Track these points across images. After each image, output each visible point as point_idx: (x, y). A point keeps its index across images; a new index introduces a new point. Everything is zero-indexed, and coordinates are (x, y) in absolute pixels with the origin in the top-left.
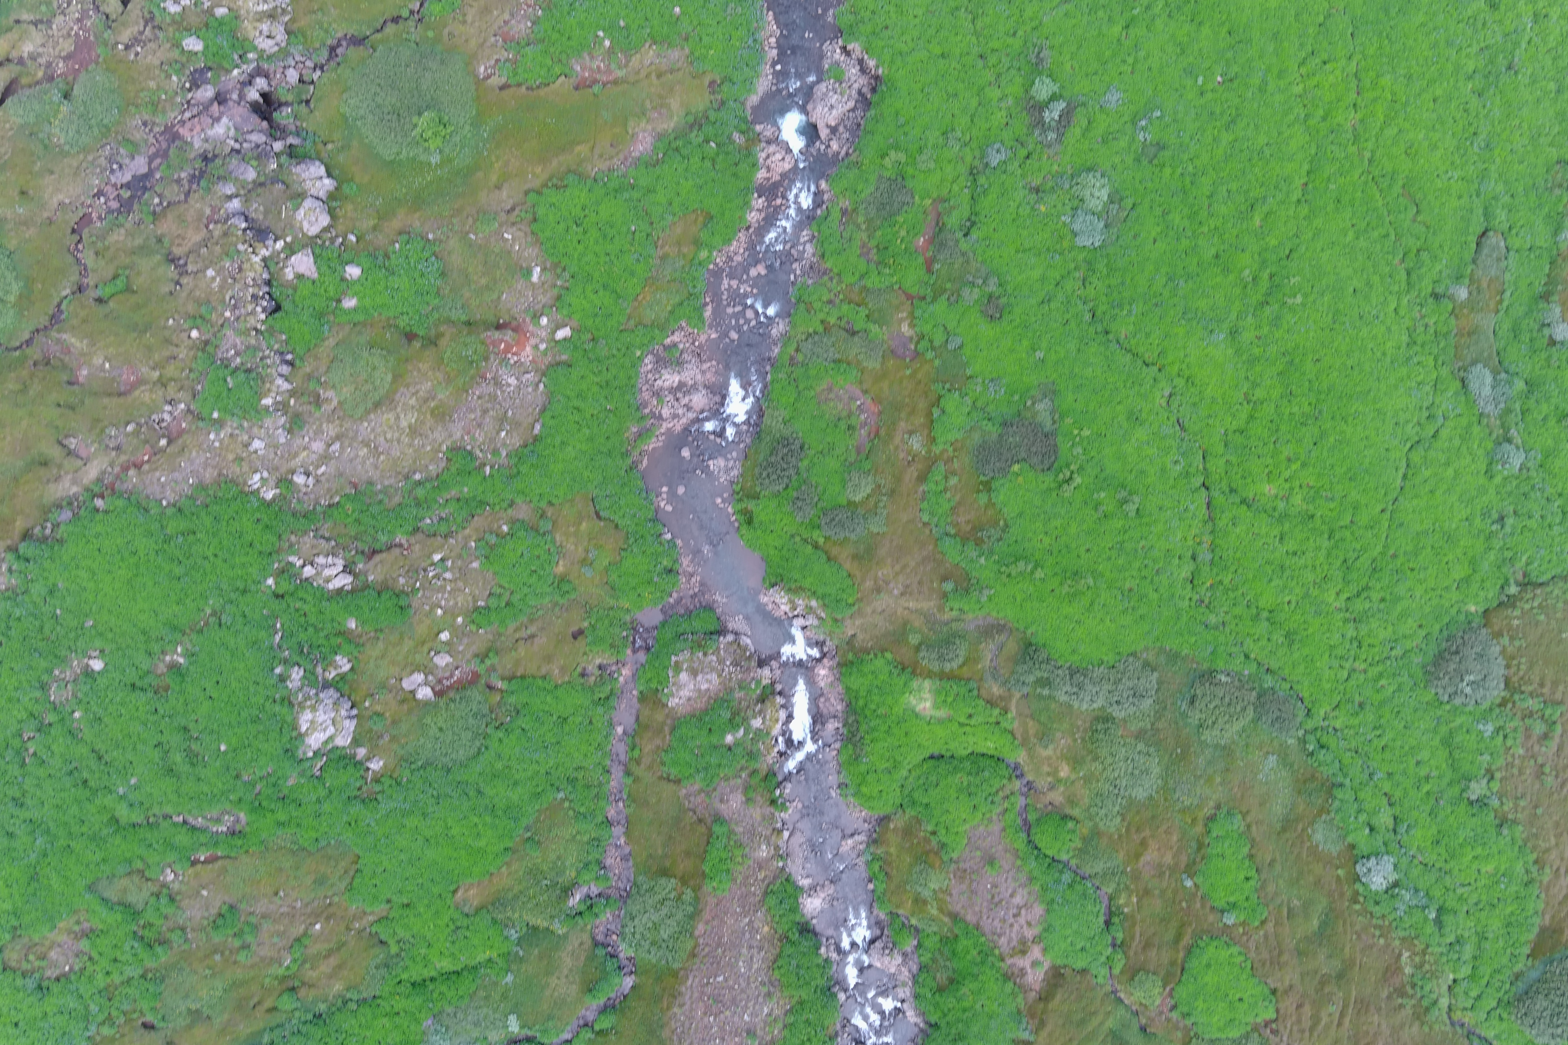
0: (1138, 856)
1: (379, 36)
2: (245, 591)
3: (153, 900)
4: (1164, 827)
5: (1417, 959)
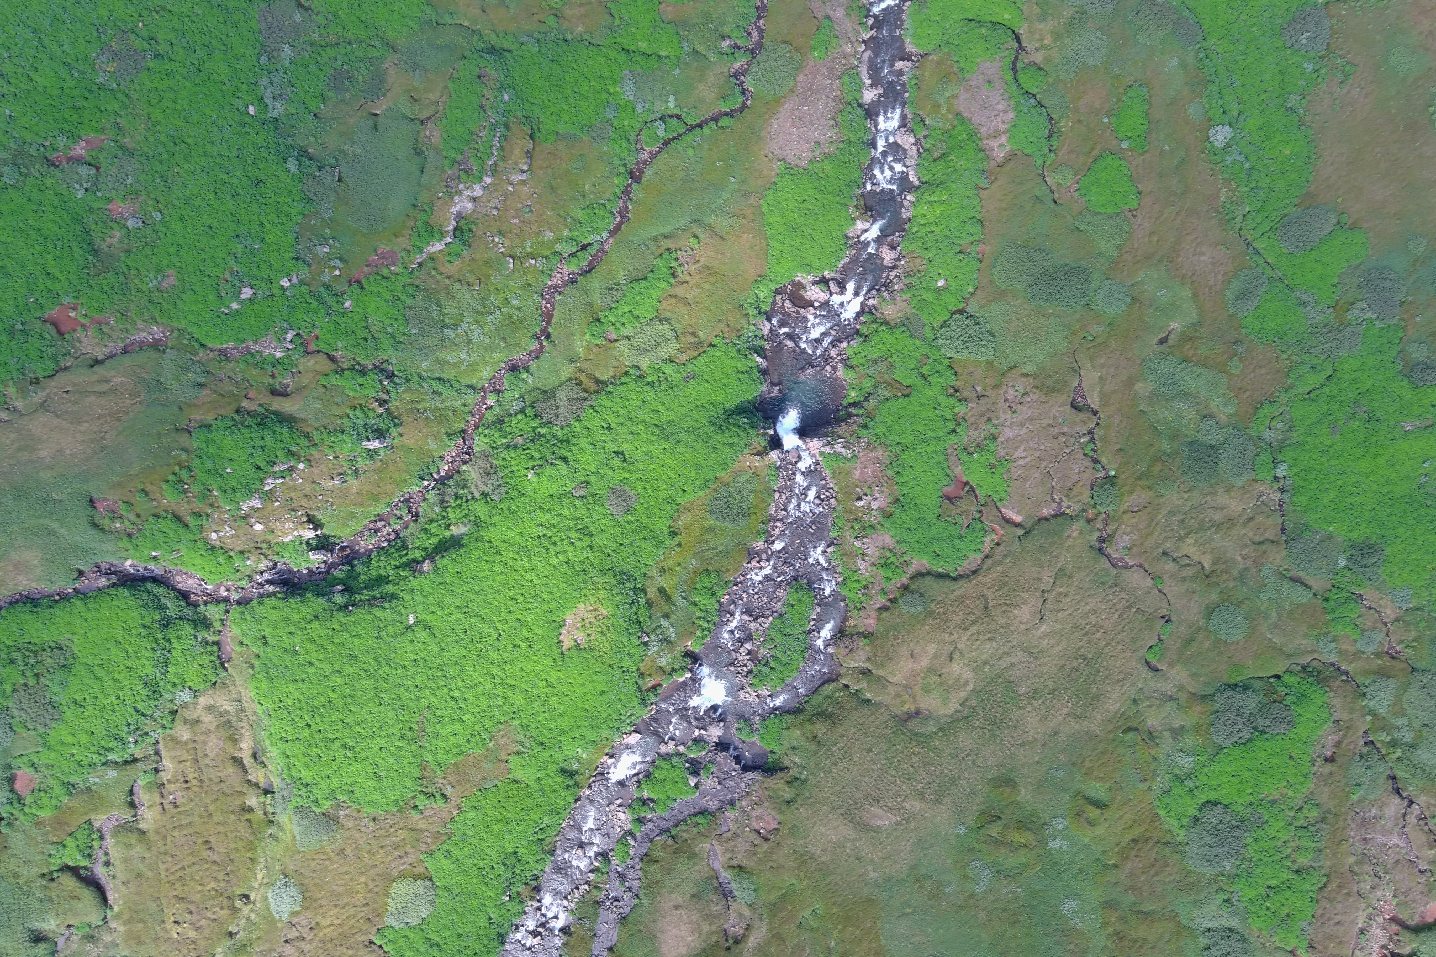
0: (1079, 98)
4: (1100, 85)
5: (1230, 193)
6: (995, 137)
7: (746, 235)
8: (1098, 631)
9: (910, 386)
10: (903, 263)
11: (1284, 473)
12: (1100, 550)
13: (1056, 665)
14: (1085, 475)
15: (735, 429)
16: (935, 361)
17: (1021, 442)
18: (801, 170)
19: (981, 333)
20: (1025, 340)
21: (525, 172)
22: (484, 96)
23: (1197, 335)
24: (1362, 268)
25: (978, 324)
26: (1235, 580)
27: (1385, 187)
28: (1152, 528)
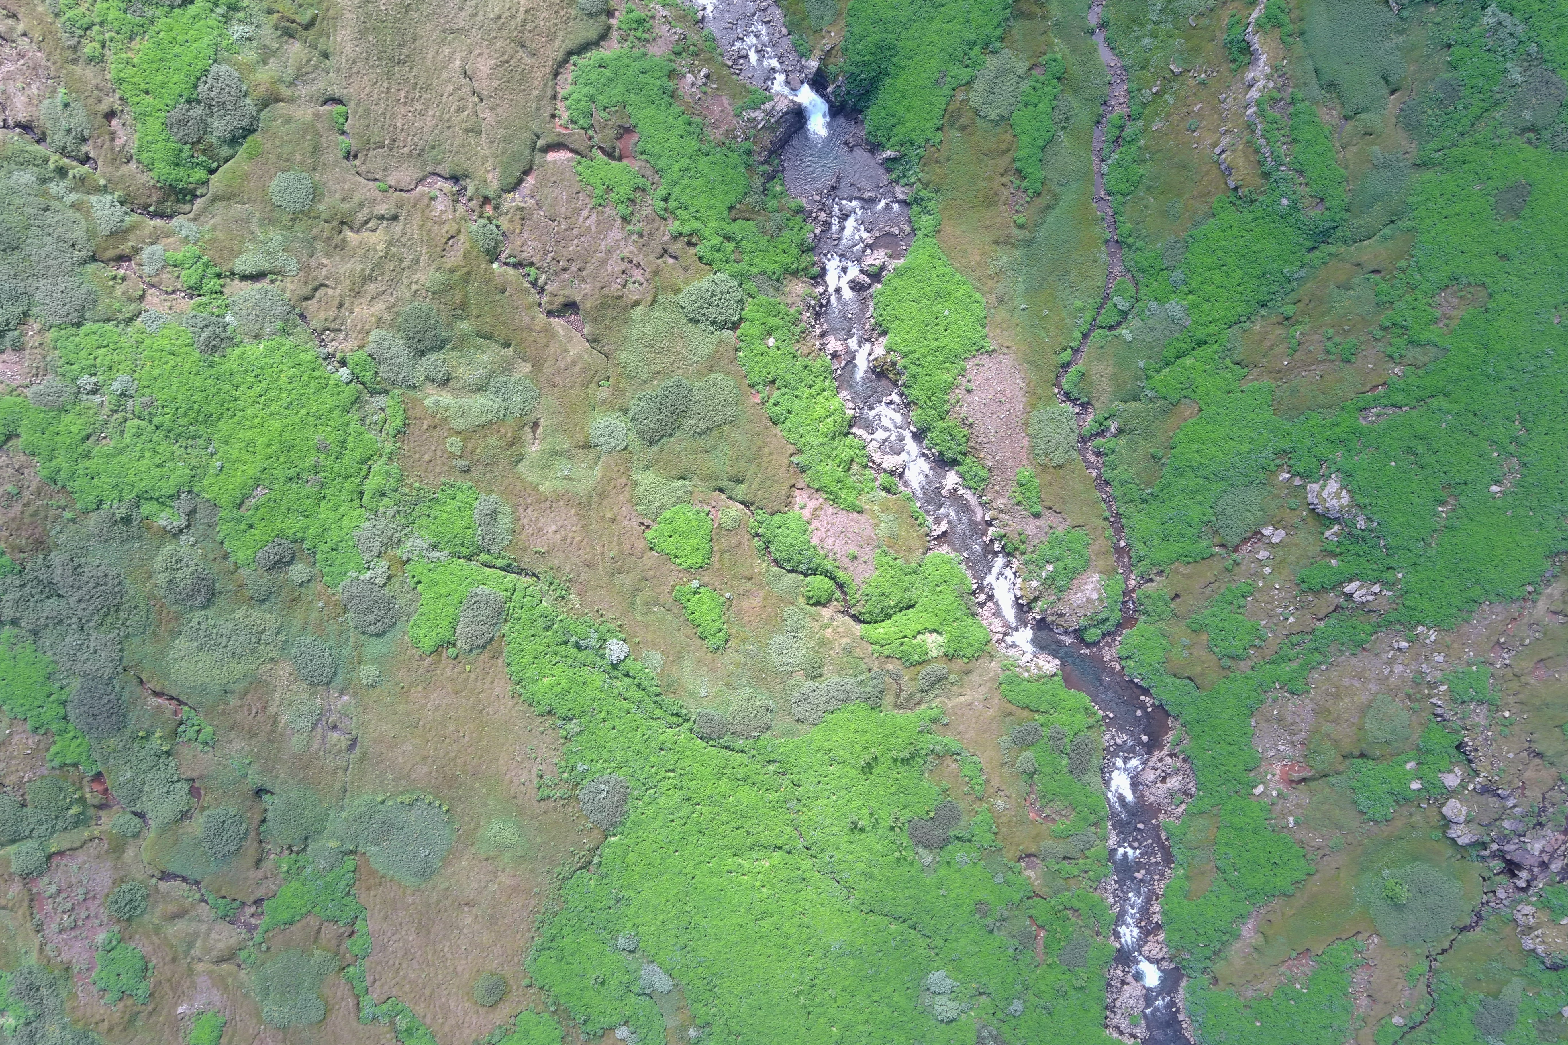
0: (765, 599)
1: (1452, 937)
2: (1415, 564)
3: (1404, 353)
6: (816, 510)
7: (978, 258)
8: (406, 97)
9: (735, 220)
10: (817, 344)
11: (340, 373)
12: (457, 180)
13: (422, 36)
14: (519, 243)
15: (867, 58)
16: (727, 262)
17: (599, 233)
18: (967, 355)
19: (704, 315)
20: (660, 338)
21: (1220, 154)
22: (1306, 184)
23: (509, 452)
24: (405, 618)
25: (713, 323)
26: (315, 238)
27: (436, 709)
28: (424, 233)
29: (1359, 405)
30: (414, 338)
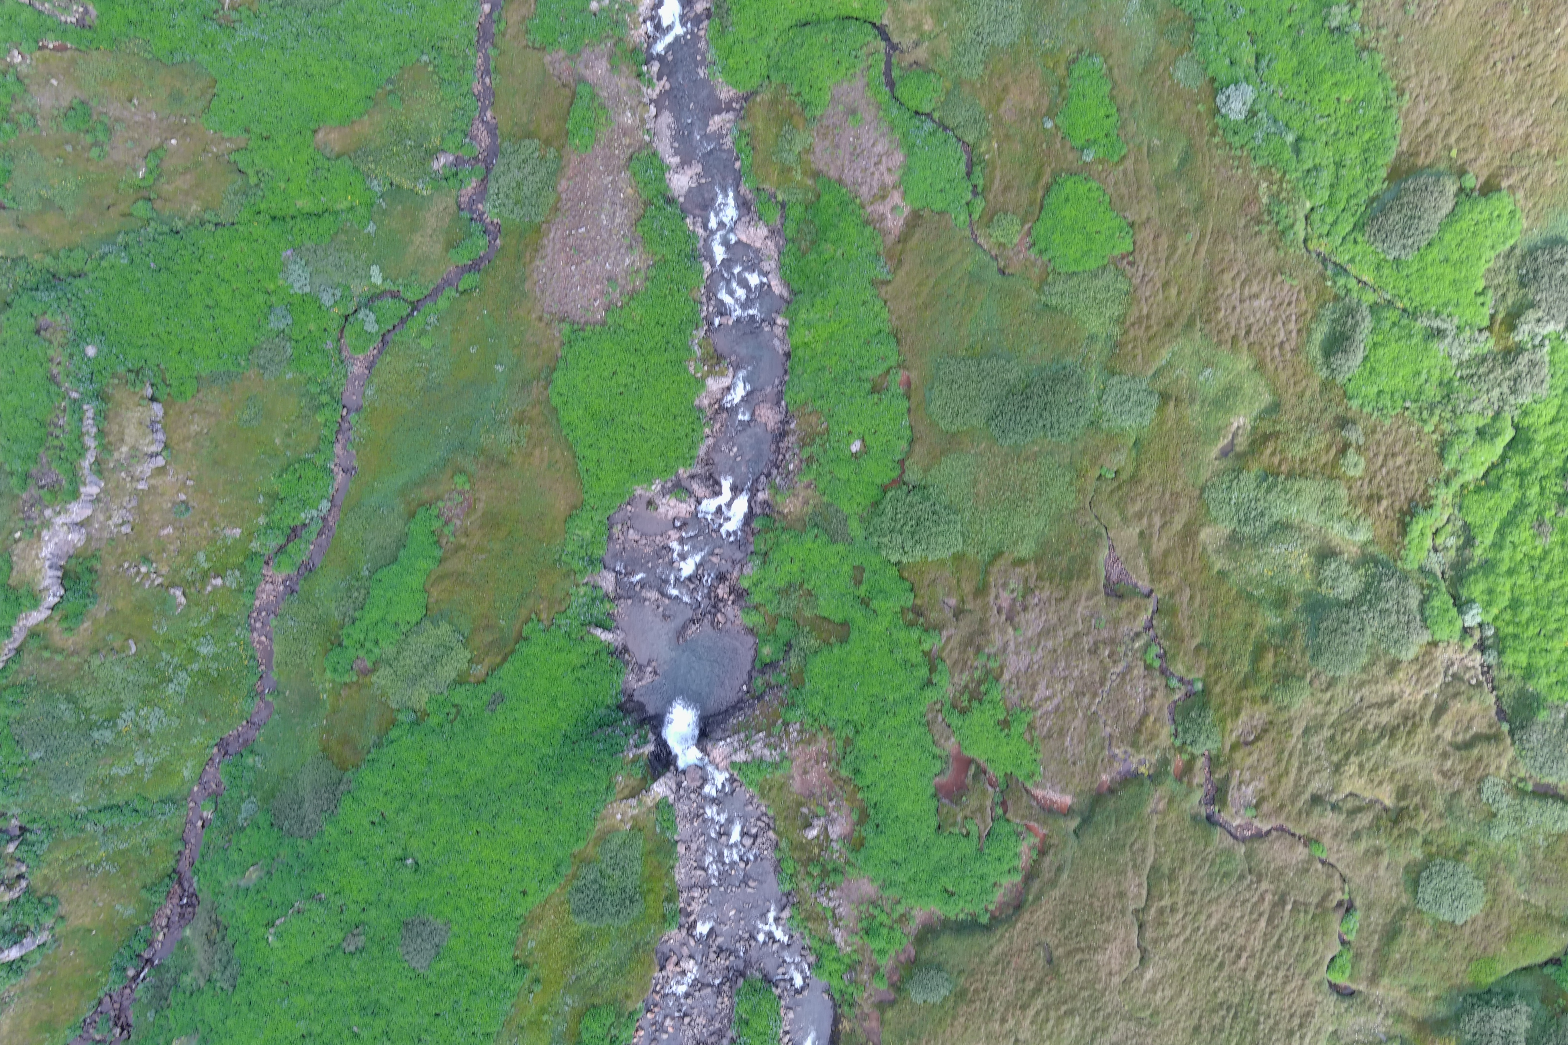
0: (999, 102)
4: (1026, 72)
5: (1275, 187)
6: (883, 198)
7: (537, 452)
8: (1239, 957)
9: (844, 624)
10: (793, 426)
11: (1478, 619)
12: (1209, 818)
13: (1184, 1030)
14: (1156, 702)
15: (585, 768)
16: (875, 572)
17: (1037, 674)
18: (598, 328)
19: (934, 513)
20: (1006, 505)
21: (157, 454)
22: (51, 360)
23: (1278, 427)
24: (1518, 252)
25: (927, 498)
26: (1441, 816)
27: (1521, 112)
28: (1284, 763)
29: (89, 35)
30: (1354, 629)
